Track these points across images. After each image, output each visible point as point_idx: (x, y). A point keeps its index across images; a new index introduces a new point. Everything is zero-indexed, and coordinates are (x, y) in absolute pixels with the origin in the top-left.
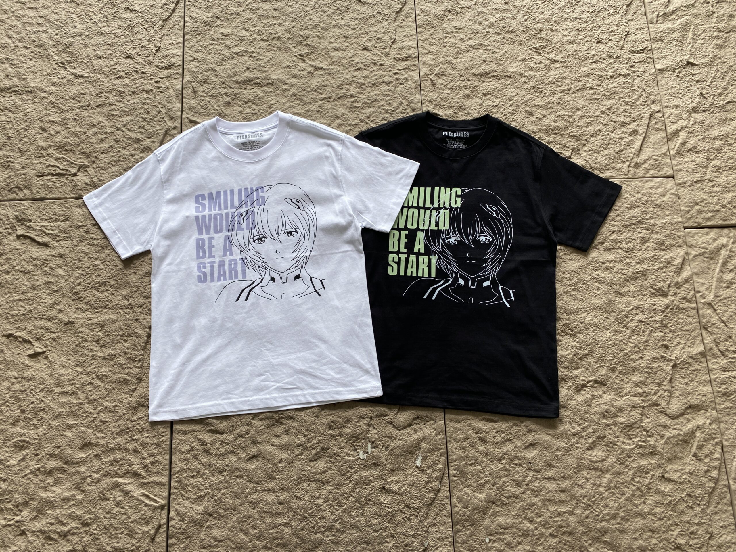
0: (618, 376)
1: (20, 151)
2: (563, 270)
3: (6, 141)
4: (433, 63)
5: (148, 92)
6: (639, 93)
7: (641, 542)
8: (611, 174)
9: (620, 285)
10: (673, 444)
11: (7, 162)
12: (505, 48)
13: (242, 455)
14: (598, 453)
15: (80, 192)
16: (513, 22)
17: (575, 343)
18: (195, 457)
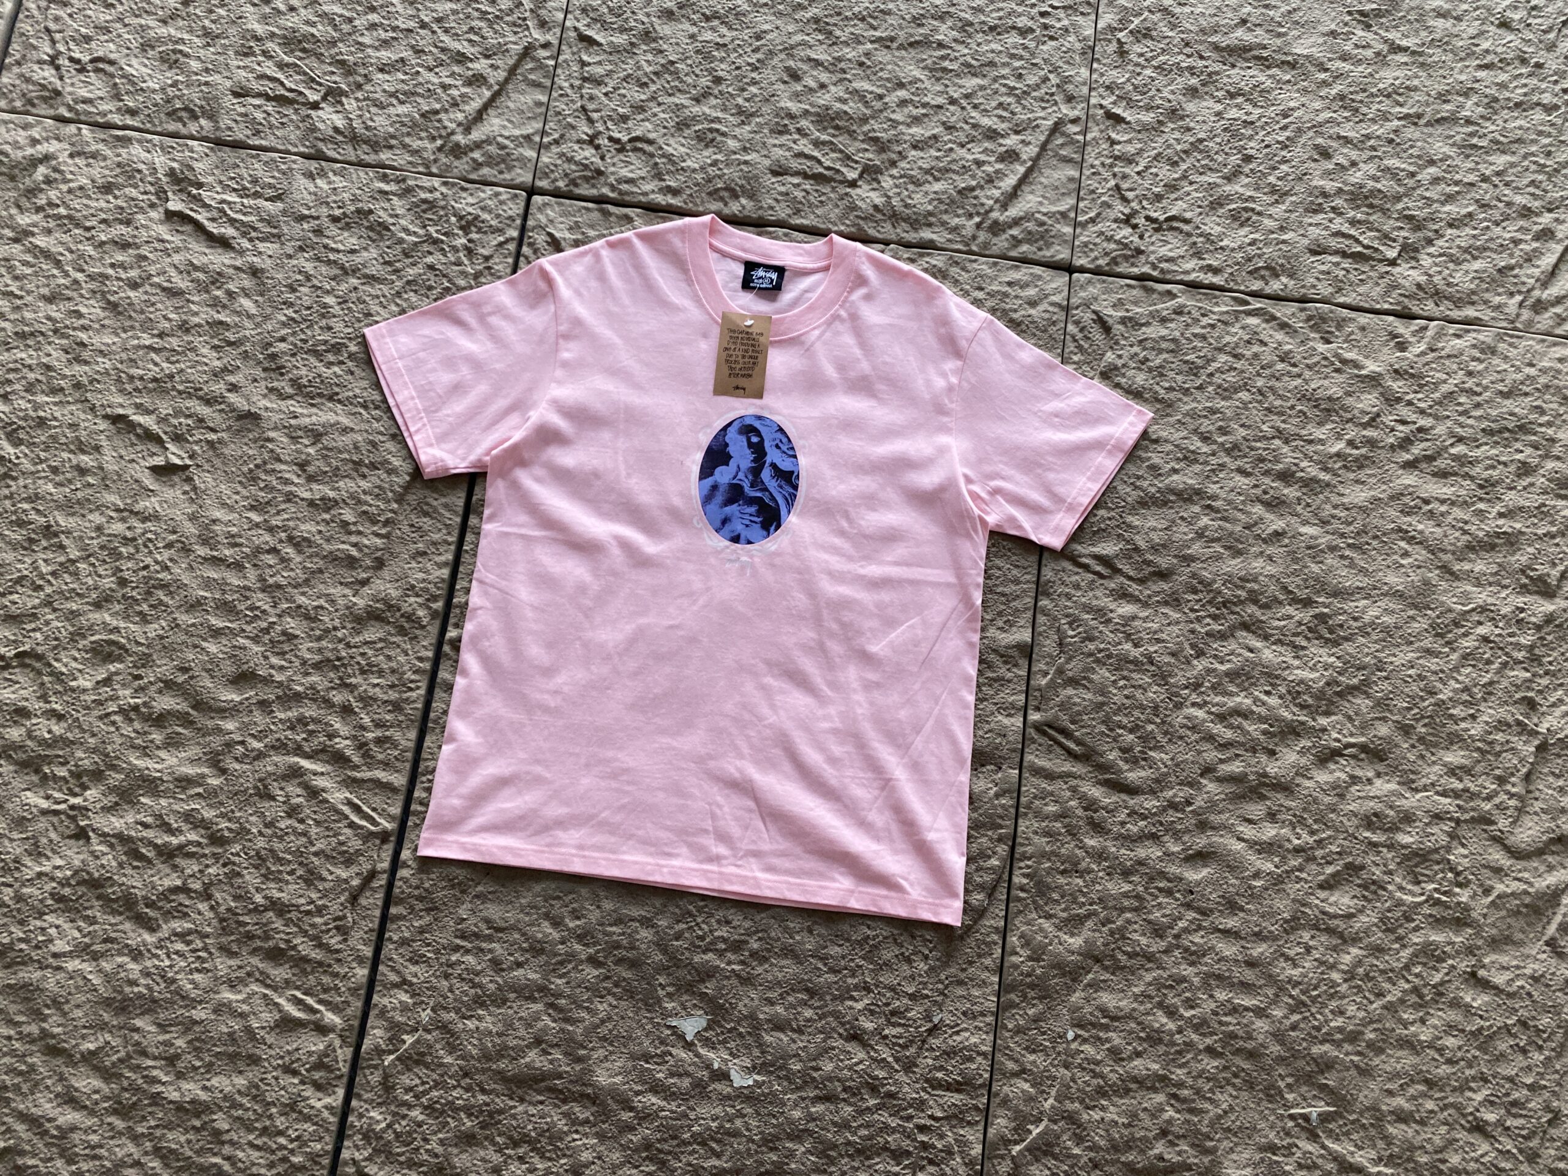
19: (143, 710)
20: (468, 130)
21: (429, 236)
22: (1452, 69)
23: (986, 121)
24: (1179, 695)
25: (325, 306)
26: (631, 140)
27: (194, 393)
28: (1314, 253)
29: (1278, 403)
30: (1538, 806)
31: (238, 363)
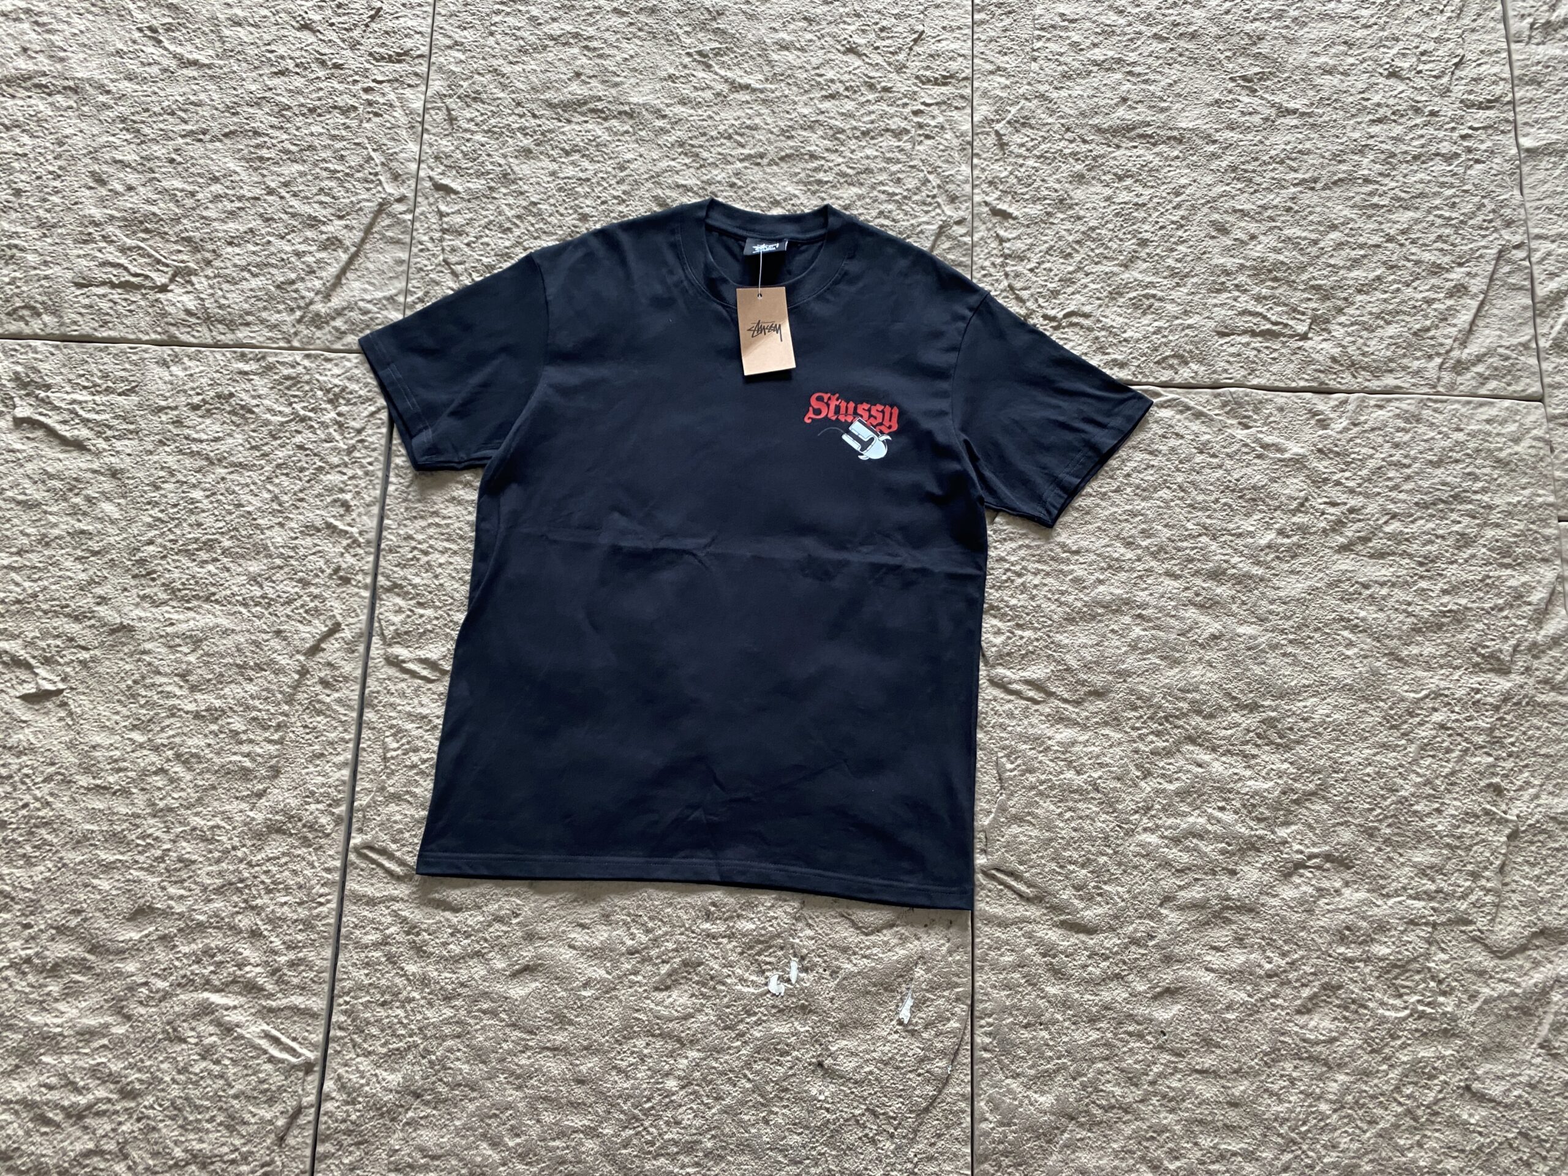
0: (1380, 849)
1: (42, 224)
2: (1271, 594)
3: (12, 198)
4: (1004, 95)
5: (345, 111)
6: (1477, 199)
8: (1398, 382)
9: (1400, 638)
10: (1496, 1015)
11: (9, 246)
12: (1174, 73)
13: (500, 964)
14: (1321, 1023)
15: (173, 329)
16: (1197, 13)
17: (1286, 765)
18: (391, 959)
19: (36, 961)
20: (327, 297)
21: (296, 414)
22: (1344, 127)
24: (1128, 822)
25: (193, 501)
27: (60, 610)
28: (1222, 335)
29: (1200, 498)
30: (1516, 898)
31: (105, 573)
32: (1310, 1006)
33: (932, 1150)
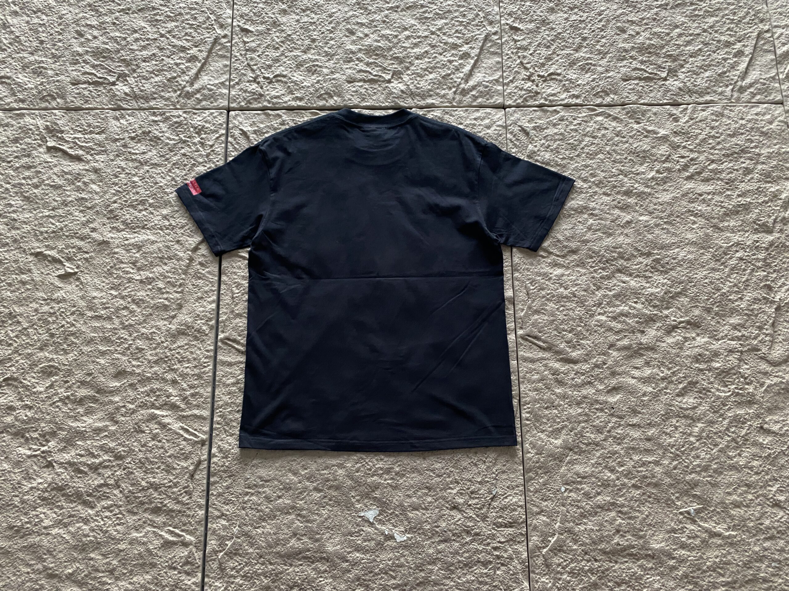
0: (713, 318)
1: (54, 56)
2: (655, 201)
3: (38, 45)
6: (746, 10)
7: (735, 497)
8: (712, 98)
9: (718, 219)
10: (773, 392)
11: (39, 67)
14: (689, 400)
15: (119, 102)
17: (666, 281)
19: (72, 398)
20: (192, 84)
21: (181, 139)
23: (450, 40)
24: (591, 310)
25: (134, 182)
26: (274, 77)
27: (75, 235)
28: (625, 80)
29: (618, 157)
30: (780, 338)
31: (94, 217)
32: (683, 392)
33: (504, 468)
